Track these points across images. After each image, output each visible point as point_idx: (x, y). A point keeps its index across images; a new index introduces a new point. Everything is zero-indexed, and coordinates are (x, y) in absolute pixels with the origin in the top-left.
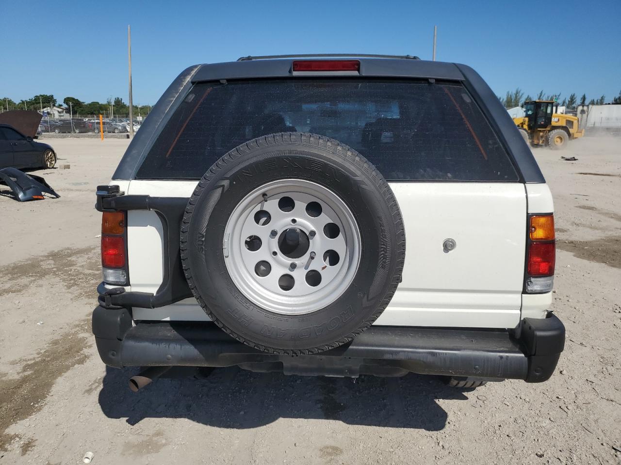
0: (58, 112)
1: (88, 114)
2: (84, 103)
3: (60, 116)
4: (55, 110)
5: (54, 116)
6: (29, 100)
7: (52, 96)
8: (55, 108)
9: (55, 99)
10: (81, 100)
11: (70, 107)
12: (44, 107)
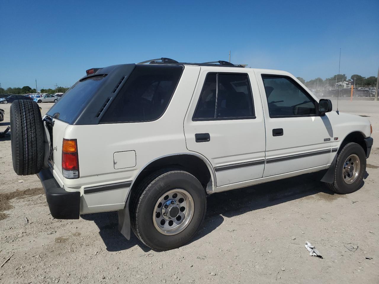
0: (346, 84)
1: (366, 84)
2: (365, 77)
3: (347, 87)
4: (345, 83)
5: (343, 87)
6: (330, 78)
7: (344, 75)
8: (345, 82)
9: (346, 76)
10: (362, 76)
11: (354, 81)
12: (338, 82)
